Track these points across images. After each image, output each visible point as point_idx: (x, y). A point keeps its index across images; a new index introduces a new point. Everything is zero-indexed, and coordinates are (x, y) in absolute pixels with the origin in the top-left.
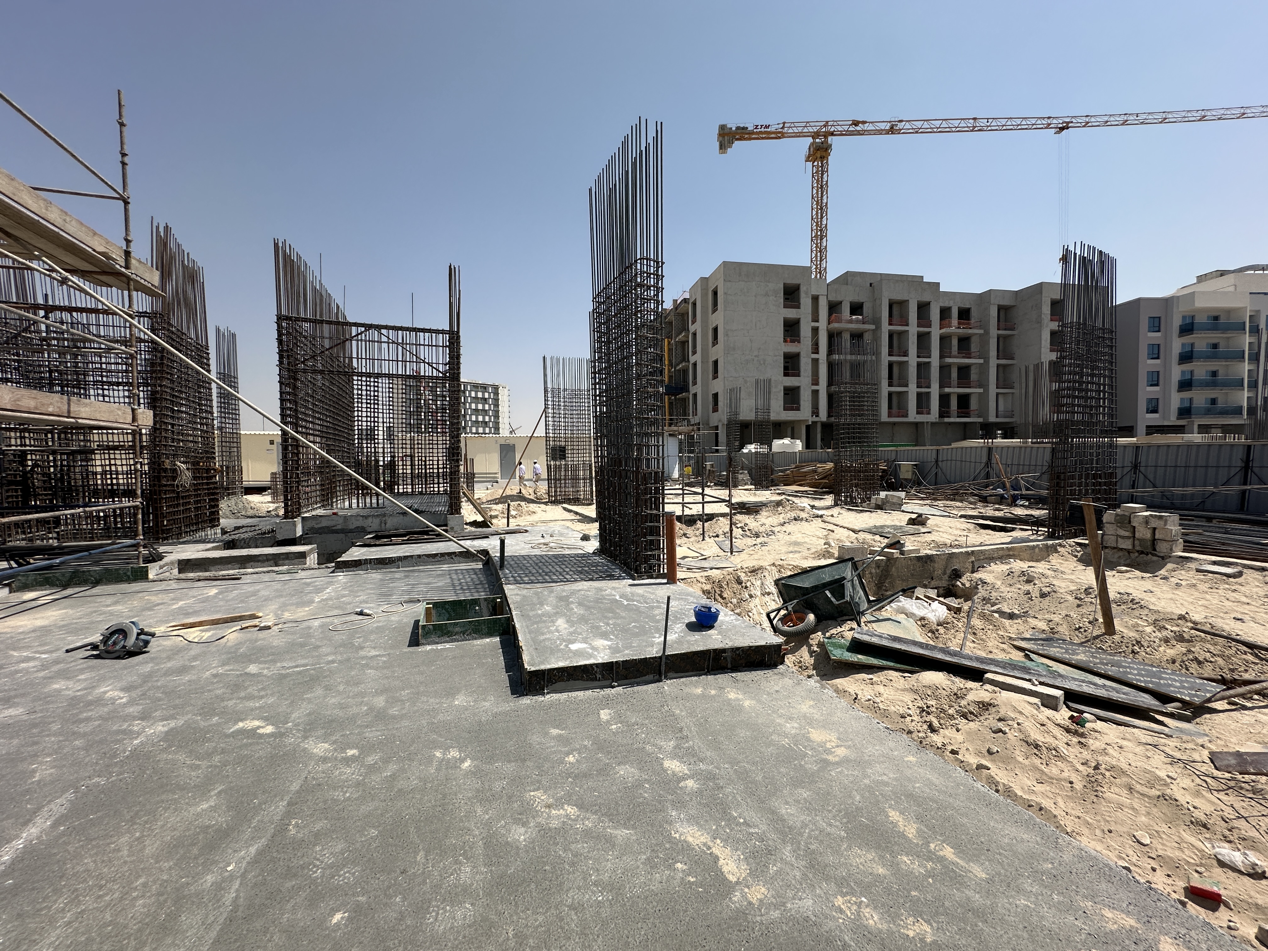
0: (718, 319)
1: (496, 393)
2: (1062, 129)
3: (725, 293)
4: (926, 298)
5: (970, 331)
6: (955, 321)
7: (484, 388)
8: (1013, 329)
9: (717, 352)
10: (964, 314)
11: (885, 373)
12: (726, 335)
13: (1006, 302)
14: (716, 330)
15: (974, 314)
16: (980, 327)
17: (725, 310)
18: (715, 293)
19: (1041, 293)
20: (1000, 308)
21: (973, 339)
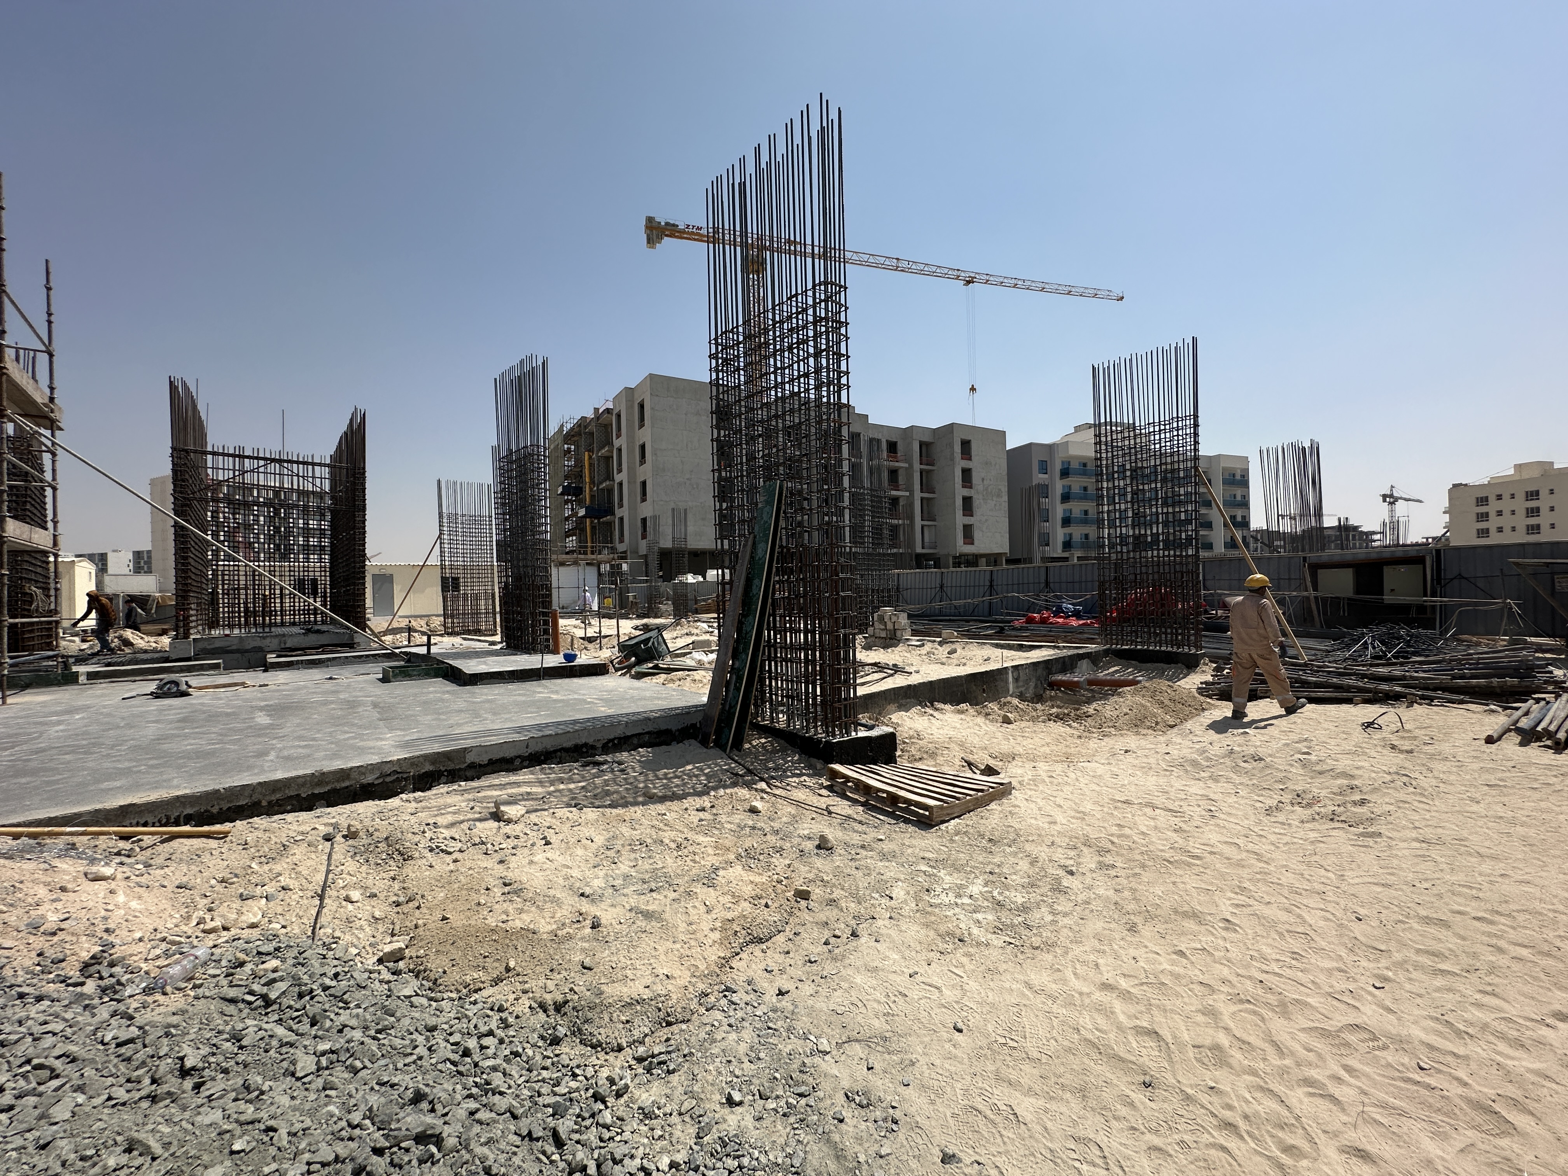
0: (645, 435)
2: (969, 282)
3: (652, 409)
4: (856, 428)
5: (897, 464)
6: (884, 453)
8: (933, 465)
9: (645, 472)
10: (892, 447)
12: (654, 454)
13: (926, 438)
14: (643, 447)
15: (900, 447)
16: (906, 461)
17: (653, 427)
18: (642, 406)
19: (952, 432)
20: (922, 444)
21: (900, 472)
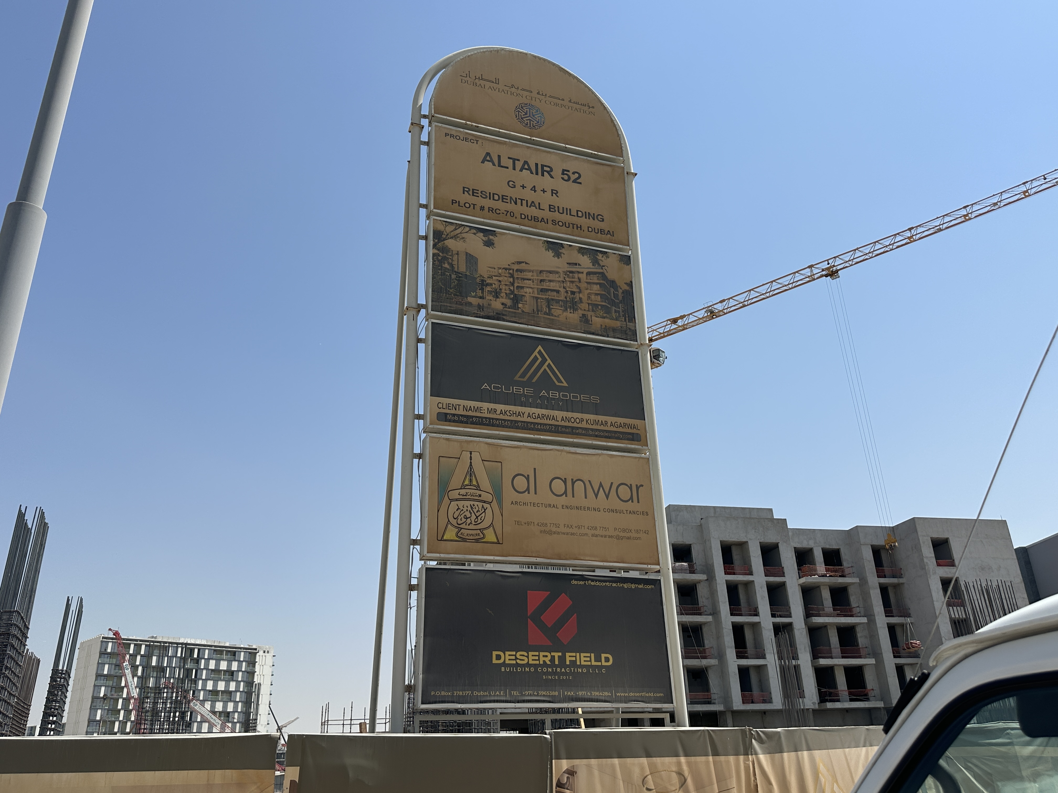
1: (252, 663)
4: (771, 538)
5: (843, 580)
6: (821, 567)
7: (232, 653)
8: (900, 576)
10: (832, 557)
11: (729, 639)
13: (880, 542)
15: (844, 556)
16: (856, 575)
19: (917, 530)
20: (875, 549)
21: (850, 591)
